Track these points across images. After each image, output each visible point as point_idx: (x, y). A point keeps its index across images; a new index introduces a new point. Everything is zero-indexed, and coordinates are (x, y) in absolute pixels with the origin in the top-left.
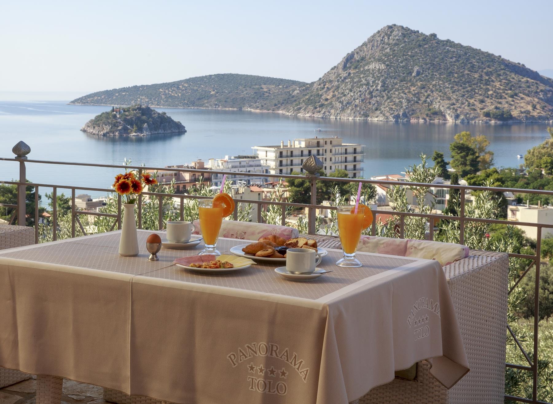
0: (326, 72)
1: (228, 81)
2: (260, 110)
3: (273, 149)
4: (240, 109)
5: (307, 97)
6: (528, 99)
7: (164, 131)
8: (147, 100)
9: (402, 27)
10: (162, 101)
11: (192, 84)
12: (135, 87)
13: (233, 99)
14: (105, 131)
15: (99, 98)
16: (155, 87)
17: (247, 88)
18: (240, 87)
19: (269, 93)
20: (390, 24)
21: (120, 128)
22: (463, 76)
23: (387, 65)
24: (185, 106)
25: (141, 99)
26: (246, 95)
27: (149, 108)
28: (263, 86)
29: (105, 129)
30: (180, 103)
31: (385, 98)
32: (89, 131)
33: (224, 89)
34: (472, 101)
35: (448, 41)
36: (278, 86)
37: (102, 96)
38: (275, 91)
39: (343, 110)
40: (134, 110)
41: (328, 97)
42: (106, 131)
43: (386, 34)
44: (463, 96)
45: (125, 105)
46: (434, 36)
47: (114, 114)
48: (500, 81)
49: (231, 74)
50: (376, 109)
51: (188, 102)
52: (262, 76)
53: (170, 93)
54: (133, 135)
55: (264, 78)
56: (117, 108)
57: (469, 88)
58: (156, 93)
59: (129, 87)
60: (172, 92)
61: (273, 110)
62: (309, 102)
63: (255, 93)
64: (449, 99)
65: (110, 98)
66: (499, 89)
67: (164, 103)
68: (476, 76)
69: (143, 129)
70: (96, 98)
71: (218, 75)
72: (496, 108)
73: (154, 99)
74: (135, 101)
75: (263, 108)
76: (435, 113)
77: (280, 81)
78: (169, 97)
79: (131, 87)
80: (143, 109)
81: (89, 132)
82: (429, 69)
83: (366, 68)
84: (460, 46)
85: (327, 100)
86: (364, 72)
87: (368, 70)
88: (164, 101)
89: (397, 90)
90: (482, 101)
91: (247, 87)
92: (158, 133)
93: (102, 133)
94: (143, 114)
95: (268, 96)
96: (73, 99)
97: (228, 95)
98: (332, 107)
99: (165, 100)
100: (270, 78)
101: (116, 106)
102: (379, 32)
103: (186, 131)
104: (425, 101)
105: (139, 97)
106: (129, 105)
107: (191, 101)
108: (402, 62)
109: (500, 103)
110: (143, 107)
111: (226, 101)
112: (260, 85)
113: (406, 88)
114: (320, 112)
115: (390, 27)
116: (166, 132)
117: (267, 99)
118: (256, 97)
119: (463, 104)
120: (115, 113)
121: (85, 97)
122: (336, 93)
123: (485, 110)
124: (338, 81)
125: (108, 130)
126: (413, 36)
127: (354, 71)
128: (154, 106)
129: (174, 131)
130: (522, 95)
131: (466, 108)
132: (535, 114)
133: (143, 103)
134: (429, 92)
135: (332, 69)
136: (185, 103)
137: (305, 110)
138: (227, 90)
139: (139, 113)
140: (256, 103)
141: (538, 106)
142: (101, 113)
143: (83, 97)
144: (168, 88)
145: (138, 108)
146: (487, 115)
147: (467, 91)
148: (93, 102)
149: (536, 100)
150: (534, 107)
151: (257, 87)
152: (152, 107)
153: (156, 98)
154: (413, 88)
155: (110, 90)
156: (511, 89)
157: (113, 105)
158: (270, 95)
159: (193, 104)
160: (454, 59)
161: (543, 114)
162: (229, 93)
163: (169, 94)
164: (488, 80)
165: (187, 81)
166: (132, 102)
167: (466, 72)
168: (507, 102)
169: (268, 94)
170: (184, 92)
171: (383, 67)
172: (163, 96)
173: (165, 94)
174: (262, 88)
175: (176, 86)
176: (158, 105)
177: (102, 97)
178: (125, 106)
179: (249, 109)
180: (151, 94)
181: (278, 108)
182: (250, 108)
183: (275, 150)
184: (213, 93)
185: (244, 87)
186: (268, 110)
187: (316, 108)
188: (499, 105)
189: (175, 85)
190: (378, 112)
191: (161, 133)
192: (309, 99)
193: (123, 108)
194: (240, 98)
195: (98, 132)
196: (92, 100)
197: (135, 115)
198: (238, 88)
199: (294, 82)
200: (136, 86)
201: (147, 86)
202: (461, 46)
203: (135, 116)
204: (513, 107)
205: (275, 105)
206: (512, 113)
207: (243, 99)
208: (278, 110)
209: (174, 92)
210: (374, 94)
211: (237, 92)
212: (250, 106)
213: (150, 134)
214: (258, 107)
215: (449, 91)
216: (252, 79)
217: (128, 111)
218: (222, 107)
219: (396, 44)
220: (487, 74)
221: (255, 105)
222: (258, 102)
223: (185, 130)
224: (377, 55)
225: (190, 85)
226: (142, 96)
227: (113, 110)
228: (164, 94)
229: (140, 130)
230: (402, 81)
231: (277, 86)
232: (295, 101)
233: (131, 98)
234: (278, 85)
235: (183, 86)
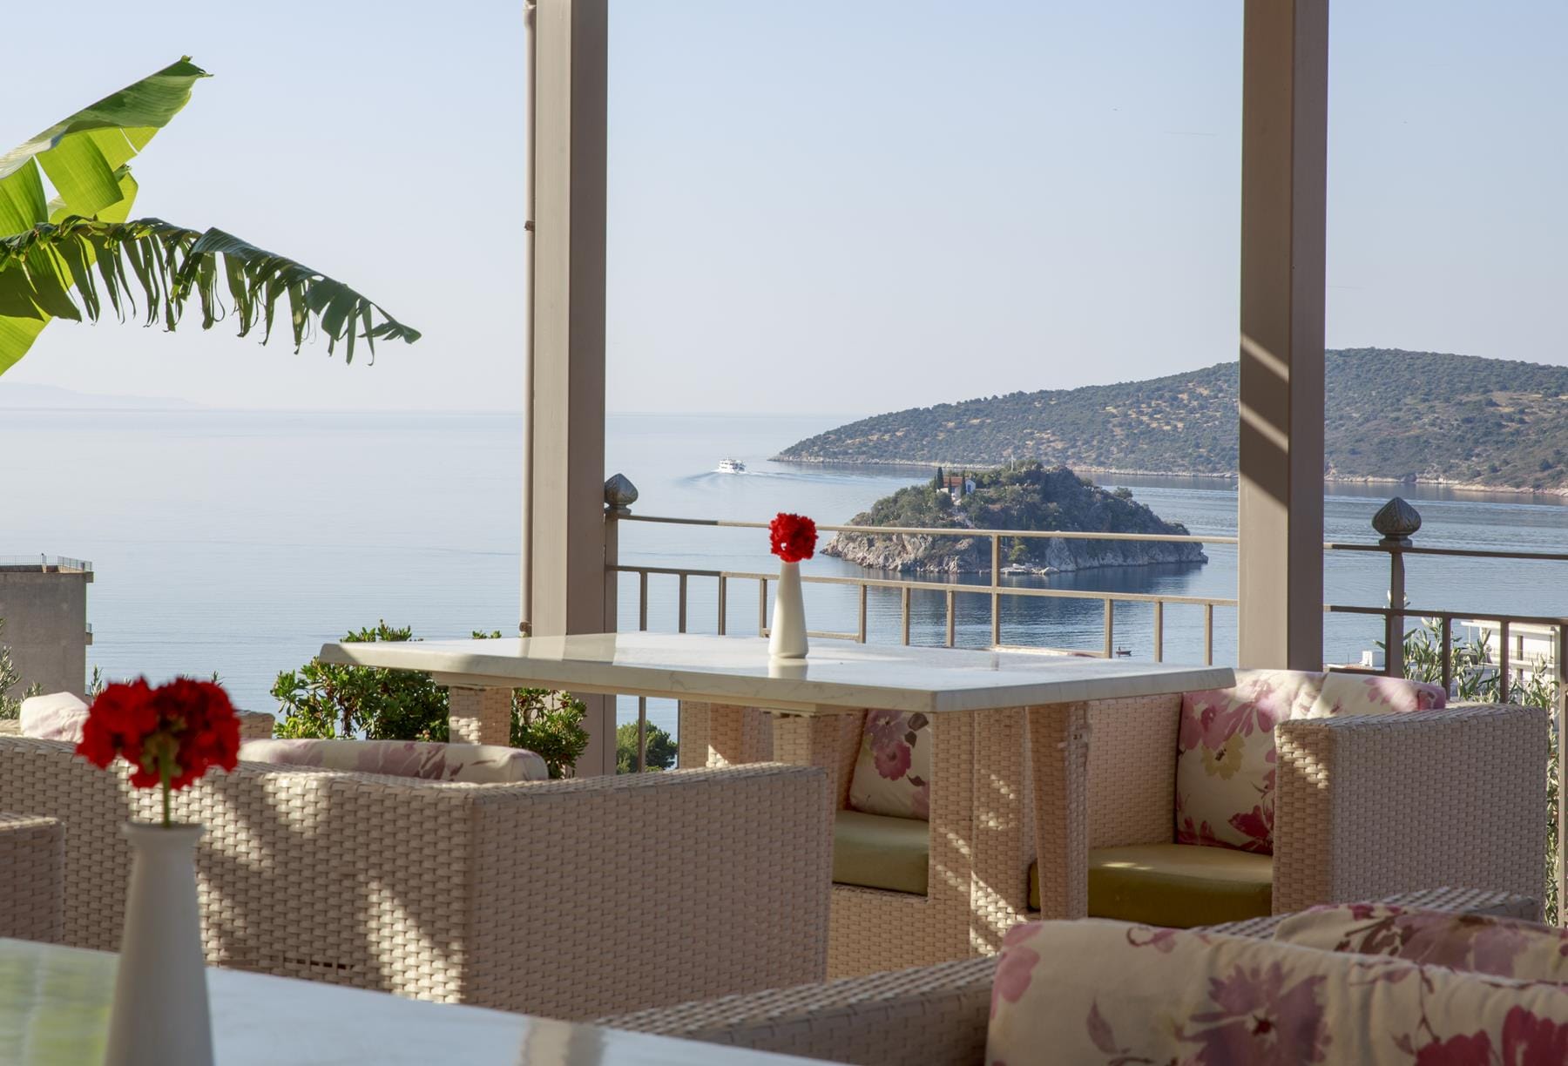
1: (1363, 376)
2: (1486, 484)
3: (1546, 630)
4: (1406, 483)
7: (1125, 558)
8: (1060, 446)
10: (1114, 449)
11: (1225, 386)
12: (1018, 397)
13: (1381, 443)
14: (910, 557)
15: (887, 437)
16: (1088, 397)
17: (1437, 403)
18: (1409, 399)
19: (1522, 421)
21: (963, 545)
24: (1200, 468)
25: (1040, 442)
26: (1430, 429)
27: (1070, 473)
28: (1498, 396)
29: (909, 548)
30: (1183, 457)
32: (850, 556)
33: (1348, 405)
36: (1557, 395)
37: (898, 430)
38: (1546, 415)
40: (1014, 480)
42: (912, 556)
45: (980, 462)
47: (945, 494)
49: (1372, 350)
51: (1209, 452)
52: (1492, 357)
53: (1145, 418)
54: (1011, 570)
55: (1502, 364)
56: (955, 474)
58: (1091, 421)
59: (995, 397)
60: (1151, 417)
61: (1537, 487)
63: (1468, 421)
65: (926, 436)
67: (1122, 455)
69: (1048, 552)
70: (875, 438)
73: (1086, 442)
74: (1017, 448)
75: (1497, 478)
77: (1563, 378)
78: (1142, 433)
79: (1000, 397)
80: (1048, 478)
81: (853, 560)
88: (1120, 451)
91: (1436, 398)
92: (1102, 566)
93: (899, 562)
94: (1047, 496)
95: (1517, 432)
96: (793, 443)
97: (1362, 430)
99: (1125, 444)
100: (1523, 364)
101: (949, 465)
103: (1205, 561)
105: (1032, 433)
106: (995, 462)
107: (1223, 450)
110: (1048, 468)
111: (1353, 452)
112: (1485, 392)
116: (1130, 561)
117: (1512, 442)
118: (1469, 436)
120: (946, 490)
121: (837, 432)
125: (920, 553)
128: (1084, 467)
129: (1160, 558)
133: (1046, 454)
136: (1201, 456)
138: (1357, 410)
139: (1034, 491)
142: (898, 490)
143: (828, 433)
144: (1138, 401)
145: (1029, 474)
148: (864, 453)
151: (1473, 397)
152: (1079, 470)
153: (1093, 437)
155: (927, 410)
157: (936, 464)
158: (1522, 427)
162: (1367, 420)
163: (1141, 423)
166: (1005, 454)
169: (1514, 425)
170: (1198, 415)
172: (1119, 432)
173: (1126, 424)
174: (1492, 404)
175: (1167, 395)
176: (1101, 464)
177: (898, 434)
178: (978, 466)
179: (1441, 480)
180: (1073, 423)
181: (1557, 479)
182: (1448, 478)
183: (1553, 633)
185: (1425, 400)
186: (1518, 486)
191: (1111, 566)
193: (976, 475)
194: (1408, 438)
195: (886, 559)
196: (863, 444)
197: (1018, 499)
198: (1399, 400)
200: (1021, 393)
201: (1060, 393)
203: (1020, 503)
205: (1546, 466)
207: (1420, 443)
208: (1557, 487)
209: (1159, 416)
211: (1397, 419)
212: (1447, 471)
213: (1071, 567)
214: (1479, 474)
216: (1455, 369)
217: (995, 482)
218: (1339, 472)
221: (1464, 466)
222: (1478, 455)
223: (1200, 554)
225: (1221, 390)
226: (1043, 429)
227: (940, 482)
228: (1121, 425)
229: (1037, 552)
231: (1551, 396)
233: (1001, 436)
234: (1553, 390)
235: (1192, 394)
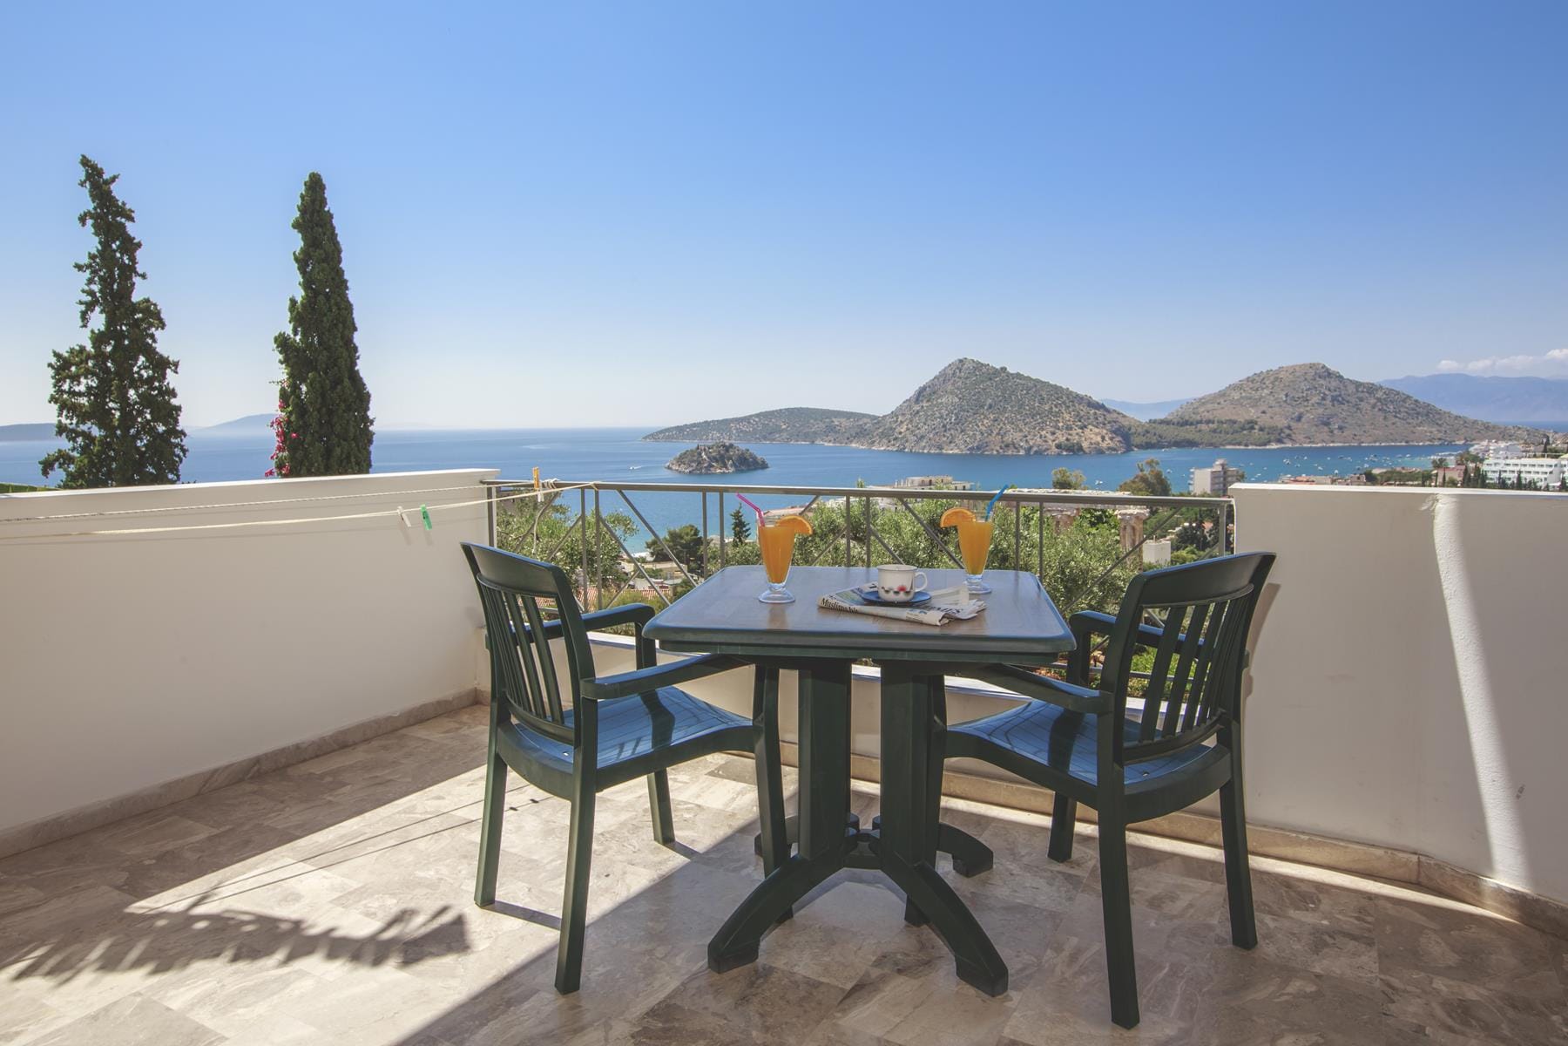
0: (898, 405)
1: (799, 415)
2: (834, 444)
4: (812, 443)
5: (880, 431)
6: (1097, 430)
8: (718, 436)
9: (973, 361)
11: (761, 418)
12: (706, 422)
13: (805, 433)
15: (671, 434)
16: (726, 422)
18: (812, 421)
19: (841, 427)
20: (961, 358)
21: (706, 465)
22: (1034, 408)
23: (960, 399)
24: (757, 441)
25: (713, 435)
26: (817, 429)
28: (834, 419)
30: (753, 438)
31: (959, 430)
33: (795, 423)
34: (1043, 433)
35: (1018, 374)
36: (849, 420)
37: (673, 431)
38: (847, 425)
39: (917, 442)
40: (718, 447)
41: (902, 430)
43: (958, 368)
44: (1035, 428)
46: (1004, 369)
47: (699, 452)
48: (1070, 413)
49: (801, 408)
50: (951, 442)
52: (832, 409)
53: (741, 427)
54: (719, 471)
55: (835, 411)
56: (702, 446)
57: (1040, 421)
58: (727, 429)
60: (745, 427)
61: (847, 445)
62: (883, 435)
63: (827, 427)
64: (1021, 431)
65: (681, 433)
66: (1069, 421)
68: (1046, 408)
69: (728, 466)
70: (667, 434)
71: (787, 410)
72: (1067, 440)
73: (726, 435)
74: (707, 437)
75: (836, 443)
76: (1007, 446)
77: (848, 415)
78: (741, 432)
79: (701, 422)
80: (727, 446)
82: (1001, 401)
83: (939, 401)
84: (1029, 378)
85: (900, 433)
86: (937, 405)
87: (942, 403)
88: (735, 437)
89: (970, 423)
90: (1053, 433)
91: (818, 421)
94: (727, 451)
95: (840, 430)
97: (799, 430)
98: (907, 441)
99: (736, 435)
100: (840, 411)
102: (950, 365)
104: (998, 434)
107: (763, 435)
108: (974, 395)
109: (1070, 435)
110: (727, 444)
111: (798, 436)
112: (831, 419)
113: (980, 420)
114: (894, 445)
115: (961, 361)
117: (839, 432)
118: (828, 431)
119: (1035, 436)
120: (699, 450)
122: (910, 426)
123: (1057, 442)
124: (911, 414)
125: (694, 468)
126: (984, 370)
127: (927, 405)
130: (1090, 427)
131: (1038, 440)
132: (1104, 445)
134: (1002, 425)
135: (904, 402)
136: (760, 437)
137: (879, 443)
138: (798, 424)
139: (723, 450)
140: (827, 436)
141: (1107, 438)
144: (740, 423)
145: (721, 445)
146: (1058, 446)
147: (1039, 423)
149: (1105, 431)
150: (1103, 438)
151: (827, 420)
153: (727, 433)
154: (985, 421)
155: (681, 426)
156: (1080, 421)
159: (765, 438)
160: (1025, 392)
161: (1112, 445)
162: (801, 427)
163: (741, 429)
164: (1058, 413)
165: (758, 415)
167: (1037, 404)
168: (1077, 434)
169: (839, 428)
170: (756, 426)
171: (957, 400)
172: (734, 432)
173: (737, 429)
174: (833, 422)
175: (748, 421)
177: (673, 433)
179: (821, 442)
180: (722, 429)
181: (851, 442)
182: (823, 442)
184: (784, 427)
185: (815, 421)
186: (841, 444)
187: (889, 442)
188: (1069, 437)
189: (747, 419)
190: (953, 445)
192: (882, 433)
193: (708, 446)
194: (812, 431)
195: (684, 469)
196: (664, 436)
199: (864, 416)
201: (717, 421)
202: (1031, 379)
203: (720, 453)
204: (1083, 439)
205: (848, 439)
206: (1083, 445)
207: (815, 433)
208: (852, 445)
210: (948, 427)
211: (809, 426)
214: (831, 441)
215: (1021, 424)
216: (823, 413)
217: (712, 448)
218: (795, 442)
219: (967, 378)
220: (1056, 406)
221: (828, 439)
222: (830, 436)
224: (950, 387)
226: (713, 431)
228: (735, 429)
229: (725, 466)
230: (974, 414)
232: (868, 434)
233: (702, 434)
234: (849, 418)
235: (754, 421)
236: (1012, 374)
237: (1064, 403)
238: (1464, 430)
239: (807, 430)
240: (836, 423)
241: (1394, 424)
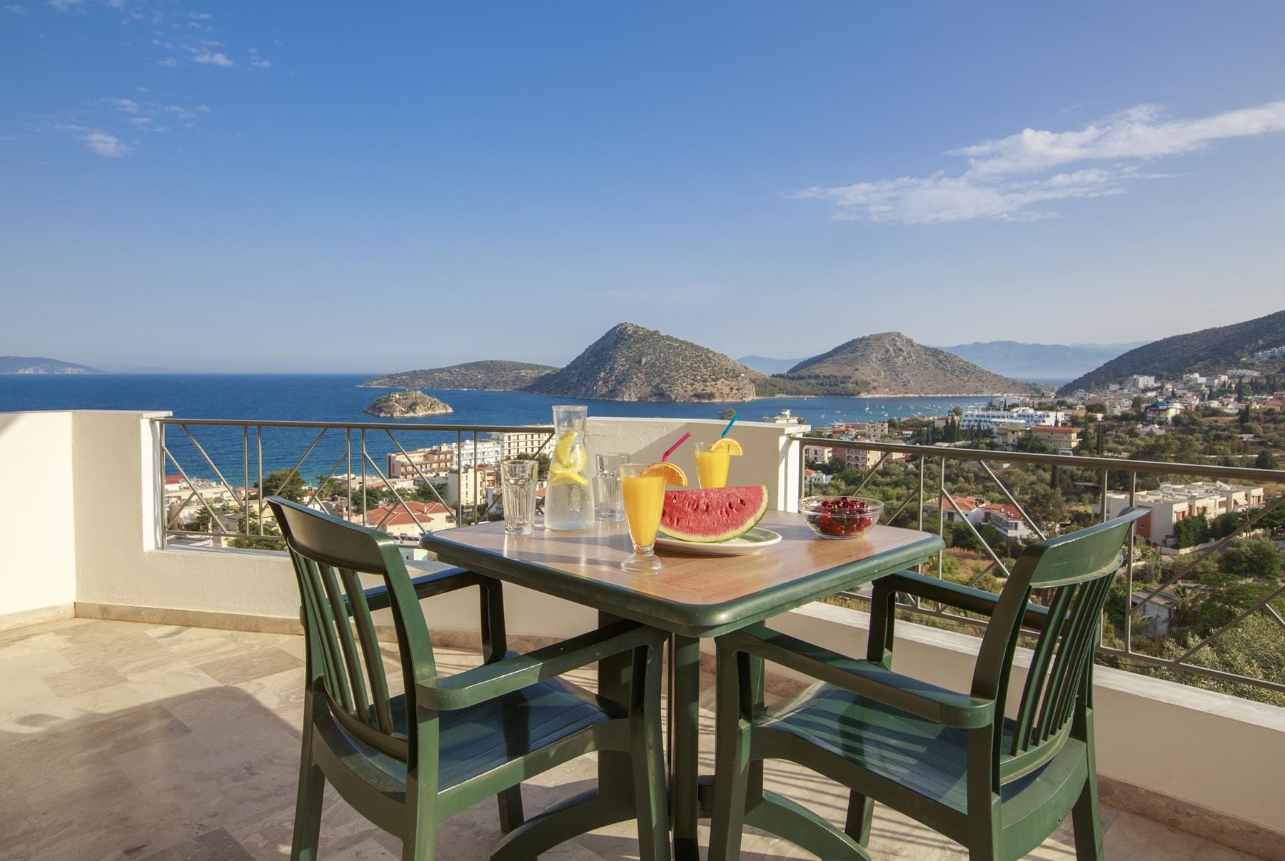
0: (572, 361)
5: (557, 381)
6: (728, 383)
9: (632, 325)
11: (461, 369)
12: (414, 372)
15: (383, 381)
16: (431, 372)
18: (503, 371)
20: (623, 322)
23: (620, 355)
25: (420, 382)
26: (507, 379)
28: (522, 371)
31: (619, 381)
34: (684, 384)
35: (667, 336)
36: (535, 371)
38: (532, 375)
39: (585, 391)
41: (574, 381)
43: (620, 330)
44: (679, 380)
46: (656, 332)
48: (706, 369)
49: (495, 360)
50: (612, 391)
51: (458, 384)
52: (521, 362)
55: (523, 364)
57: (683, 374)
58: (432, 377)
60: (445, 376)
62: (558, 385)
63: (515, 377)
64: (668, 382)
65: (393, 380)
66: (706, 374)
68: (689, 363)
70: (380, 381)
71: (482, 362)
72: (704, 390)
73: (430, 382)
77: (536, 367)
78: (443, 380)
81: (370, 414)
82: (652, 358)
84: (676, 339)
85: (572, 383)
87: (605, 359)
88: (438, 384)
89: (628, 375)
90: (692, 385)
91: (508, 372)
97: (493, 379)
98: (577, 389)
102: (612, 329)
104: (650, 385)
105: (418, 380)
107: (461, 384)
108: (631, 353)
109: (706, 386)
112: (518, 371)
113: (635, 374)
114: (567, 393)
115: (622, 325)
117: (524, 381)
118: (515, 380)
119: (678, 386)
122: (580, 378)
123: (695, 392)
124: (582, 368)
126: (642, 332)
127: (594, 360)
130: (722, 380)
131: (681, 389)
132: (732, 395)
134: (652, 377)
135: (577, 358)
136: (456, 385)
138: (491, 374)
140: (515, 385)
141: (734, 388)
144: (442, 373)
146: (697, 395)
147: (682, 377)
149: (733, 383)
150: (731, 389)
151: (516, 372)
154: (640, 374)
155: (393, 374)
156: (714, 375)
158: (527, 378)
159: (463, 386)
160: (672, 350)
161: (738, 394)
162: (493, 377)
163: (443, 377)
164: (697, 368)
165: (458, 367)
167: (681, 361)
168: (711, 385)
170: (456, 376)
172: (438, 380)
174: (520, 373)
175: (449, 371)
177: (386, 380)
179: (510, 390)
180: (427, 378)
181: (534, 390)
184: (479, 376)
185: (506, 372)
186: (526, 391)
187: (563, 390)
188: (705, 388)
190: (613, 393)
192: (558, 383)
194: (502, 381)
198: (501, 372)
199: (547, 368)
201: (424, 371)
202: (678, 340)
204: (716, 389)
206: (715, 394)
207: (505, 382)
209: (447, 376)
211: (500, 376)
215: (667, 377)
219: (626, 339)
220: (696, 362)
226: (420, 379)
228: (438, 378)
229: (413, 411)
230: (631, 368)
231: (533, 371)
236: (662, 337)
237: (702, 360)
238: (1000, 385)
239: (499, 379)
240: (524, 374)
241: (951, 380)
